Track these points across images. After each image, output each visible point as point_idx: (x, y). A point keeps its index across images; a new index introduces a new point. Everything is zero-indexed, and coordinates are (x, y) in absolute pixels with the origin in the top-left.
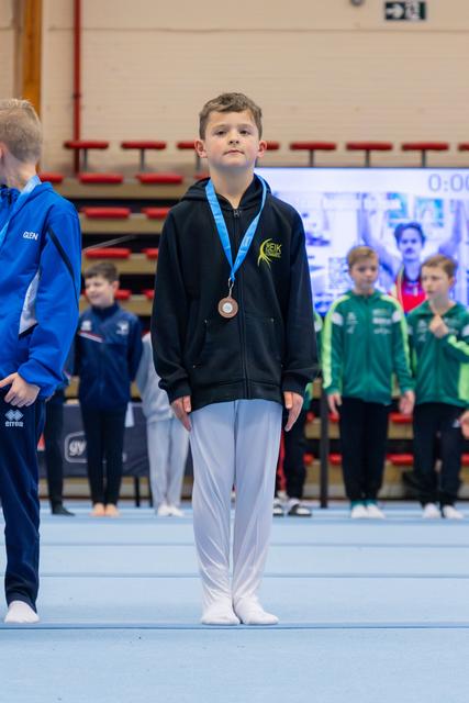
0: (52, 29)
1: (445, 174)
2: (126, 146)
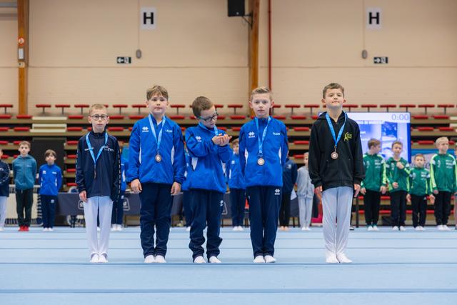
0: (262, 67)
1: (398, 114)
2: (287, 106)
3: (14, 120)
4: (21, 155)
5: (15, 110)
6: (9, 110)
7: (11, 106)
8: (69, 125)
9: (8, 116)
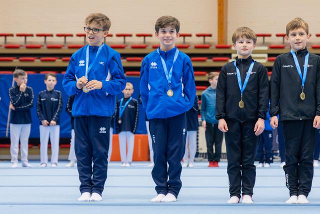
3: (213, 50)
4: (211, 86)
5: (214, 40)
6: (207, 39)
7: (210, 36)
8: (270, 55)
9: (207, 45)
